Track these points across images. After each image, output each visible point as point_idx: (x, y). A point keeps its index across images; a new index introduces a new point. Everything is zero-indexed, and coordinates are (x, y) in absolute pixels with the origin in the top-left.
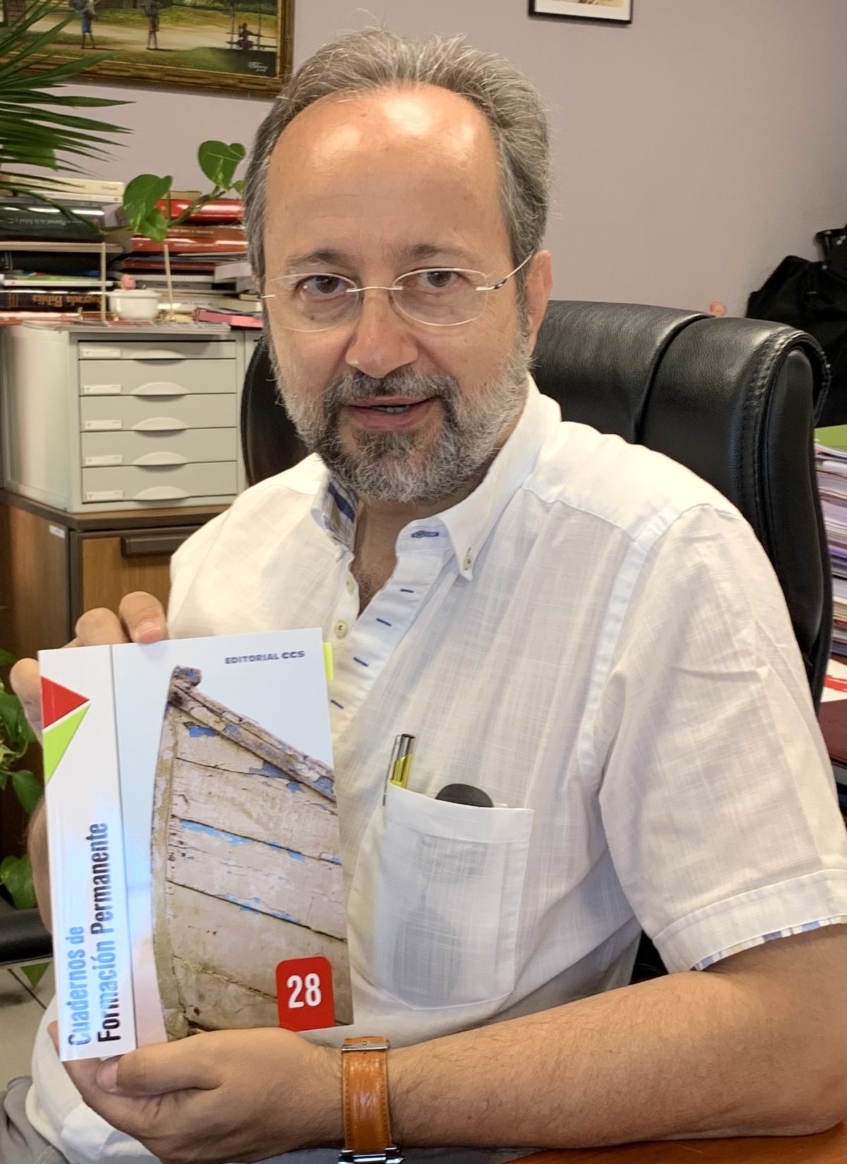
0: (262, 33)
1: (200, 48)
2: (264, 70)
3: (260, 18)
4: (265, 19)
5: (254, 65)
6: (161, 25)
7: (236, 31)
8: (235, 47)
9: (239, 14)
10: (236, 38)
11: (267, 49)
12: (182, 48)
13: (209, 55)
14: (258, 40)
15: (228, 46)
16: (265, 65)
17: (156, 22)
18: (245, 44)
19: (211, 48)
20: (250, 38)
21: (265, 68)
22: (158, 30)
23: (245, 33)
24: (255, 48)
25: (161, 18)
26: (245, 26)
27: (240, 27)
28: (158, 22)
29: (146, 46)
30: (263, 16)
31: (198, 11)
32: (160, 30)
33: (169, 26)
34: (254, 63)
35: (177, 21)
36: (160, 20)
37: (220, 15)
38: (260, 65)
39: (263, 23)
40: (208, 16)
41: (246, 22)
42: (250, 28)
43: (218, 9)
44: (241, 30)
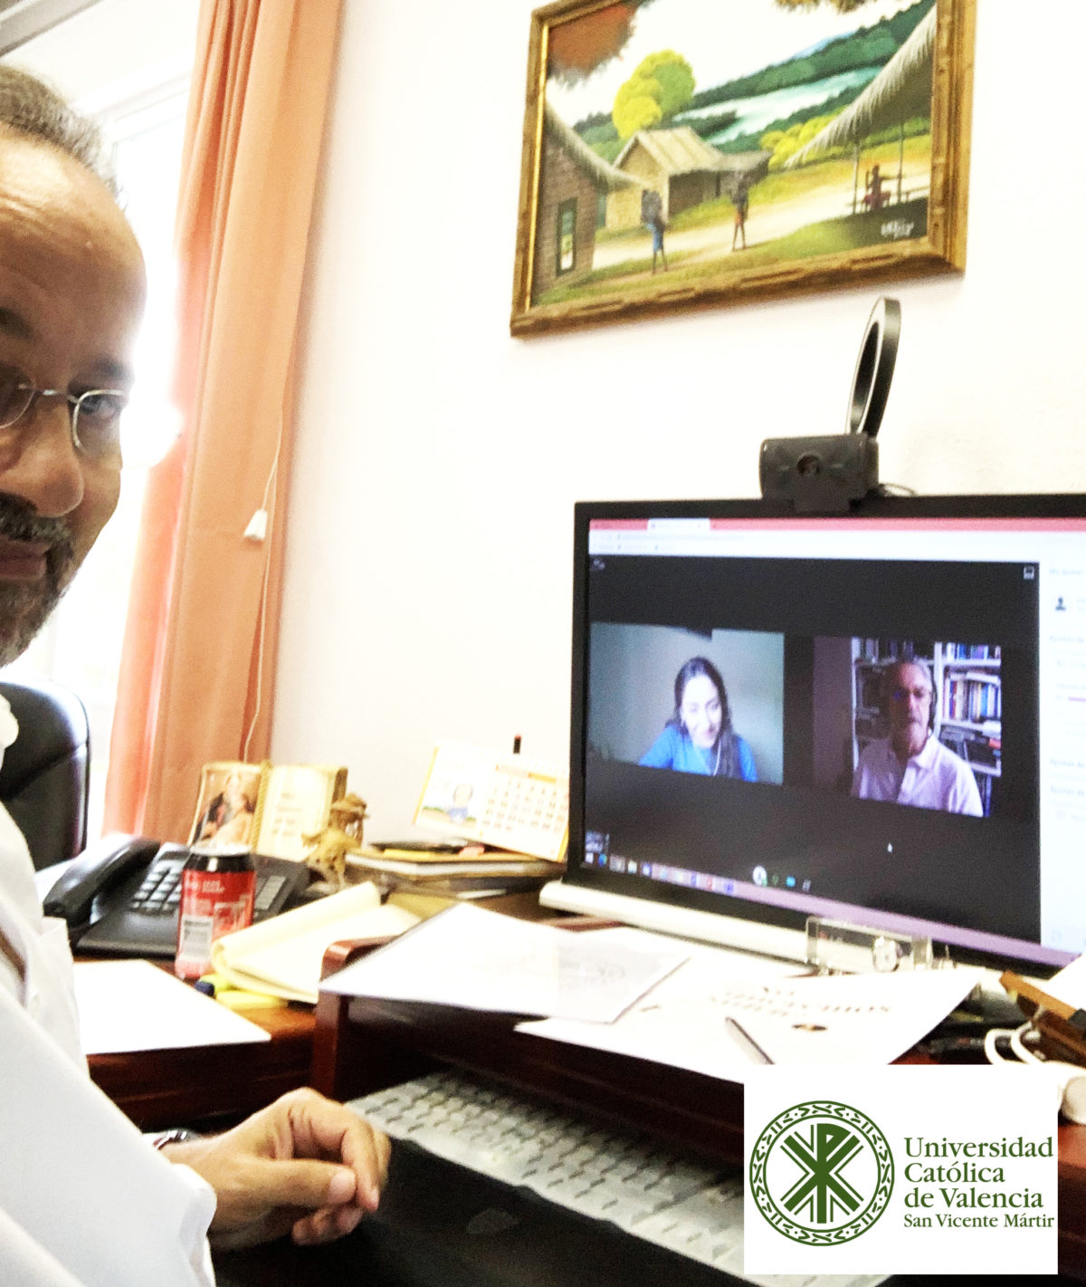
0: (906, 170)
1: (806, 226)
2: (908, 232)
3: (903, 148)
5: (889, 228)
6: (751, 210)
9: (865, 154)
10: (862, 194)
11: (912, 197)
12: (779, 236)
13: (821, 235)
14: (899, 185)
16: (909, 222)
17: (745, 206)
19: (822, 223)
20: (885, 187)
21: (910, 227)
22: (747, 218)
23: (877, 181)
25: (752, 199)
26: (876, 169)
27: (868, 174)
28: (748, 207)
29: (731, 248)
30: (906, 142)
31: (805, 171)
32: (750, 217)
33: (764, 206)
34: (891, 225)
35: (773, 197)
36: (749, 204)
37: (838, 165)
38: (901, 225)
39: (907, 153)
40: (816, 174)
41: (879, 162)
42: (883, 170)
43: (834, 157)
44: (871, 178)
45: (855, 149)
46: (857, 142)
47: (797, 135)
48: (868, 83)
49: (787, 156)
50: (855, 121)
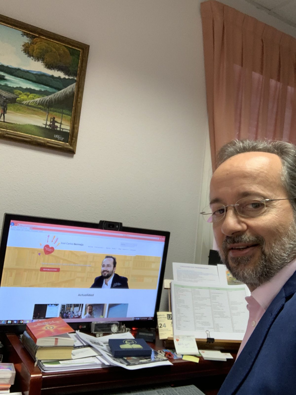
0: (62, 123)
1: (29, 124)
2: (62, 140)
3: (62, 116)
4: (65, 117)
5: (56, 136)
6: (7, 111)
7: (49, 119)
8: (47, 127)
9: (51, 112)
10: (49, 123)
11: (64, 130)
12: (18, 123)
13: (33, 129)
14: (61, 126)
15: (44, 126)
16: (63, 137)
17: (5, 109)
18: (53, 126)
19: (35, 126)
20: (56, 124)
21: (63, 139)
22: (6, 113)
23: (54, 122)
24: (58, 129)
25: (8, 108)
26: (54, 118)
27: (51, 118)
28: (6, 110)
30: (64, 115)
31: (29, 107)
32: (7, 113)
33: (13, 112)
34: (57, 136)
35: (17, 110)
36: (8, 109)
37: (42, 111)
38: (60, 137)
39: (63, 119)
40: (34, 111)
41: (55, 116)
42: (56, 119)
43: (40, 108)
44: (52, 120)
45: (48, 109)
46: (48, 108)
47: (28, 96)
48: (54, 93)
49: (23, 100)
50: (48, 101)
